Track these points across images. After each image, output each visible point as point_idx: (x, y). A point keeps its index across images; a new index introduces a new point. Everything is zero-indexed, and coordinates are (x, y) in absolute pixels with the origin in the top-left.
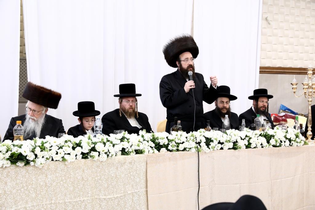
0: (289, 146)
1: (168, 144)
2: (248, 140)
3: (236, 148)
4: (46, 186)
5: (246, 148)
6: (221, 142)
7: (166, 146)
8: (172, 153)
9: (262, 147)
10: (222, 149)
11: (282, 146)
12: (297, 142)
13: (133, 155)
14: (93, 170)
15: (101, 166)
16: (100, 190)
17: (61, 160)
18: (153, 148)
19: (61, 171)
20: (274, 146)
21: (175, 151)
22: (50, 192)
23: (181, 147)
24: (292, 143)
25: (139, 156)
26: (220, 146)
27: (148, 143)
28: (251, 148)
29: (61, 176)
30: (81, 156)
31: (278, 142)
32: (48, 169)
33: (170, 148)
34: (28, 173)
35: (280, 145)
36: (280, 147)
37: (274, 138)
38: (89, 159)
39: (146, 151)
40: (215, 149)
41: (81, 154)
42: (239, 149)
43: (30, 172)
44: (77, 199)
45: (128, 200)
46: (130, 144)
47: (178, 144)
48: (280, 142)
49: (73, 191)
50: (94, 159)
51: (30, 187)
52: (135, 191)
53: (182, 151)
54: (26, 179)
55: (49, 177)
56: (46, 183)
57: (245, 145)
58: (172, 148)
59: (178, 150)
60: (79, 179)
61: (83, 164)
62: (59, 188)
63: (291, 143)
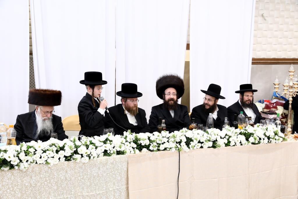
0: (268, 143)
1: (150, 145)
2: (227, 138)
3: (215, 146)
4: (31, 185)
5: (225, 146)
6: (201, 141)
7: (147, 147)
8: (152, 153)
9: (241, 145)
10: (202, 147)
11: (260, 143)
12: (276, 139)
13: (115, 156)
14: (76, 170)
15: (83, 167)
16: (83, 188)
17: (44, 163)
18: (134, 148)
19: (45, 172)
20: (253, 143)
21: (156, 151)
22: (35, 192)
23: (162, 147)
24: (271, 141)
25: (120, 157)
26: (200, 145)
27: (130, 144)
28: (230, 146)
29: (45, 177)
30: (64, 158)
31: (257, 140)
32: (33, 171)
33: (151, 148)
34: (13, 176)
35: (259, 143)
36: (258, 145)
37: (253, 136)
38: (71, 161)
39: (128, 151)
40: (195, 148)
41: (64, 157)
42: (218, 147)
43: (16, 175)
44: (61, 196)
45: (110, 196)
46: (113, 146)
47: (158, 145)
48: (259, 140)
49: (57, 190)
50: (76, 161)
51: (15, 188)
52: (117, 188)
53: (163, 150)
54: (11, 181)
55: (34, 178)
56: (31, 184)
57: (224, 143)
58: (153, 149)
59: (159, 150)
60: (62, 179)
61: (66, 166)
62: (44, 187)
63: (269, 140)
